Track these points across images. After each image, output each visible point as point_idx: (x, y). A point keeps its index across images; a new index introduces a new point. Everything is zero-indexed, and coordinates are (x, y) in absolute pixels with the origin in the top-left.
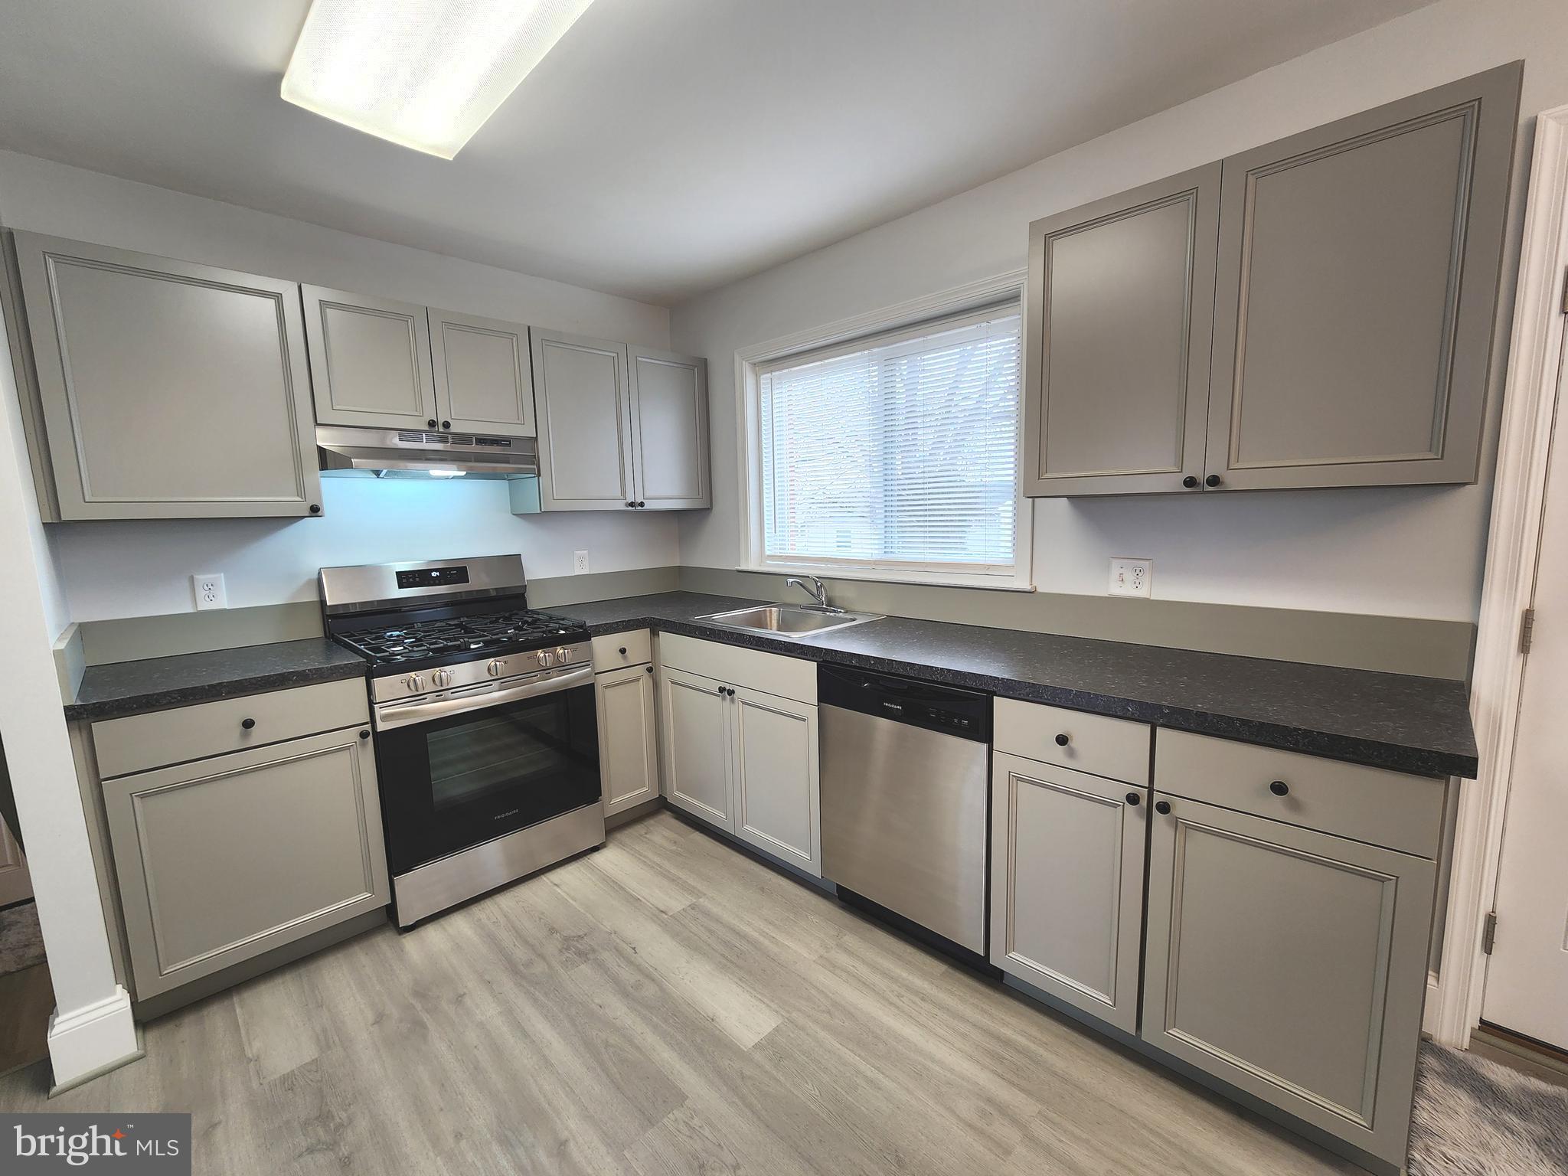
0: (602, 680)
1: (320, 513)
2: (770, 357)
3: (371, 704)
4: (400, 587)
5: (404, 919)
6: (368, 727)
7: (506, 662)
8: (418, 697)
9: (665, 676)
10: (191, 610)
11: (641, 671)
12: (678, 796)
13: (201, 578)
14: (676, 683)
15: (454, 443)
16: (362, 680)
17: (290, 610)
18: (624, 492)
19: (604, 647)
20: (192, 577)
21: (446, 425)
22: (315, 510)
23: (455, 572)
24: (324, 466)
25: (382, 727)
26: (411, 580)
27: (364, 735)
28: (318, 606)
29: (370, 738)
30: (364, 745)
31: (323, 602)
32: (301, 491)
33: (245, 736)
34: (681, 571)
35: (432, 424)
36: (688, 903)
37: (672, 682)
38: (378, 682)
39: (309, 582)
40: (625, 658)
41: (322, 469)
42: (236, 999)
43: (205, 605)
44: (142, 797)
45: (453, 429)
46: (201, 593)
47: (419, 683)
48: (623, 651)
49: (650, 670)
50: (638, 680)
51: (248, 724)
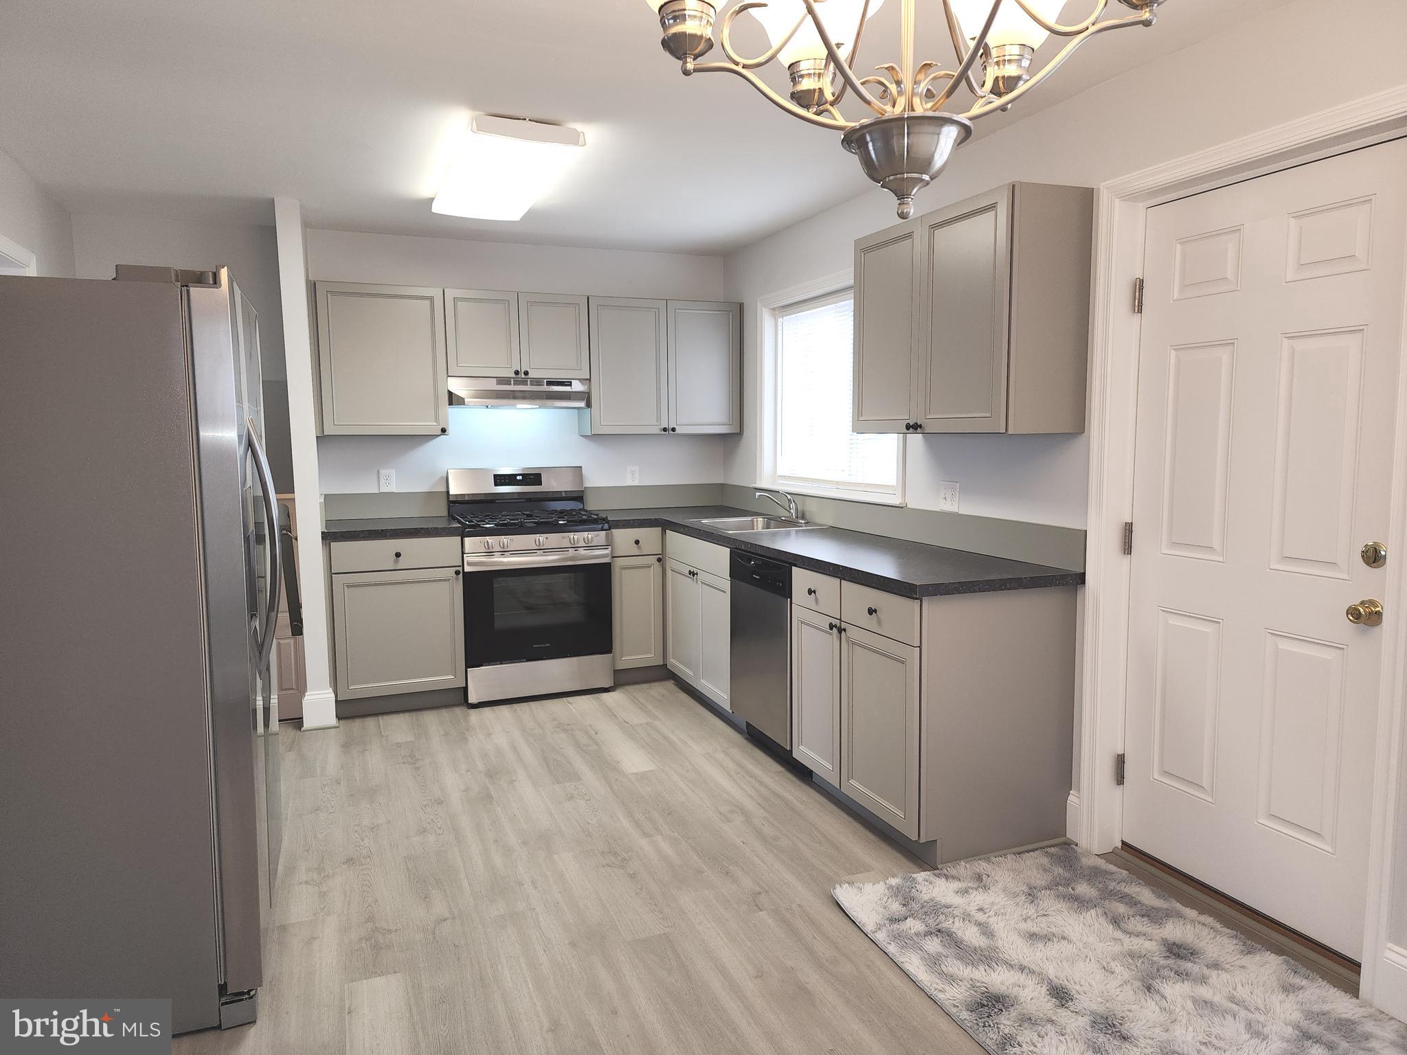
0: (619, 563)
1: (446, 433)
2: (786, 303)
3: (463, 553)
4: (496, 485)
5: (473, 698)
6: (460, 569)
7: (547, 538)
8: (490, 553)
9: (670, 564)
10: (376, 491)
11: (653, 559)
12: (674, 663)
13: (383, 472)
14: (674, 571)
15: (531, 385)
16: (460, 537)
17: (430, 495)
18: (659, 419)
19: (623, 537)
20: (379, 471)
21: (526, 373)
22: (444, 431)
23: (533, 478)
24: (451, 403)
25: (467, 569)
26: (503, 481)
27: (457, 573)
28: (445, 494)
29: (461, 574)
30: (457, 579)
31: (448, 492)
32: (437, 420)
33: (396, 562)
34: (722, 487)
35: (517, 373)
36: (645, 721)
37: (672, 570)
38: (467, 540)
39: (442, 478)
40: (639, 548)
41: (450, 405)
42: (380, 718)
43: (384, 489)
44: (348, 587)
45: (530, 375)
46: (382, 481)
47: (490, 544)
48: (637, 542)
49: (659, 560)
50: (650, 567)
51: (398, 555)
